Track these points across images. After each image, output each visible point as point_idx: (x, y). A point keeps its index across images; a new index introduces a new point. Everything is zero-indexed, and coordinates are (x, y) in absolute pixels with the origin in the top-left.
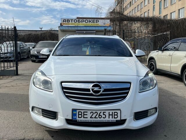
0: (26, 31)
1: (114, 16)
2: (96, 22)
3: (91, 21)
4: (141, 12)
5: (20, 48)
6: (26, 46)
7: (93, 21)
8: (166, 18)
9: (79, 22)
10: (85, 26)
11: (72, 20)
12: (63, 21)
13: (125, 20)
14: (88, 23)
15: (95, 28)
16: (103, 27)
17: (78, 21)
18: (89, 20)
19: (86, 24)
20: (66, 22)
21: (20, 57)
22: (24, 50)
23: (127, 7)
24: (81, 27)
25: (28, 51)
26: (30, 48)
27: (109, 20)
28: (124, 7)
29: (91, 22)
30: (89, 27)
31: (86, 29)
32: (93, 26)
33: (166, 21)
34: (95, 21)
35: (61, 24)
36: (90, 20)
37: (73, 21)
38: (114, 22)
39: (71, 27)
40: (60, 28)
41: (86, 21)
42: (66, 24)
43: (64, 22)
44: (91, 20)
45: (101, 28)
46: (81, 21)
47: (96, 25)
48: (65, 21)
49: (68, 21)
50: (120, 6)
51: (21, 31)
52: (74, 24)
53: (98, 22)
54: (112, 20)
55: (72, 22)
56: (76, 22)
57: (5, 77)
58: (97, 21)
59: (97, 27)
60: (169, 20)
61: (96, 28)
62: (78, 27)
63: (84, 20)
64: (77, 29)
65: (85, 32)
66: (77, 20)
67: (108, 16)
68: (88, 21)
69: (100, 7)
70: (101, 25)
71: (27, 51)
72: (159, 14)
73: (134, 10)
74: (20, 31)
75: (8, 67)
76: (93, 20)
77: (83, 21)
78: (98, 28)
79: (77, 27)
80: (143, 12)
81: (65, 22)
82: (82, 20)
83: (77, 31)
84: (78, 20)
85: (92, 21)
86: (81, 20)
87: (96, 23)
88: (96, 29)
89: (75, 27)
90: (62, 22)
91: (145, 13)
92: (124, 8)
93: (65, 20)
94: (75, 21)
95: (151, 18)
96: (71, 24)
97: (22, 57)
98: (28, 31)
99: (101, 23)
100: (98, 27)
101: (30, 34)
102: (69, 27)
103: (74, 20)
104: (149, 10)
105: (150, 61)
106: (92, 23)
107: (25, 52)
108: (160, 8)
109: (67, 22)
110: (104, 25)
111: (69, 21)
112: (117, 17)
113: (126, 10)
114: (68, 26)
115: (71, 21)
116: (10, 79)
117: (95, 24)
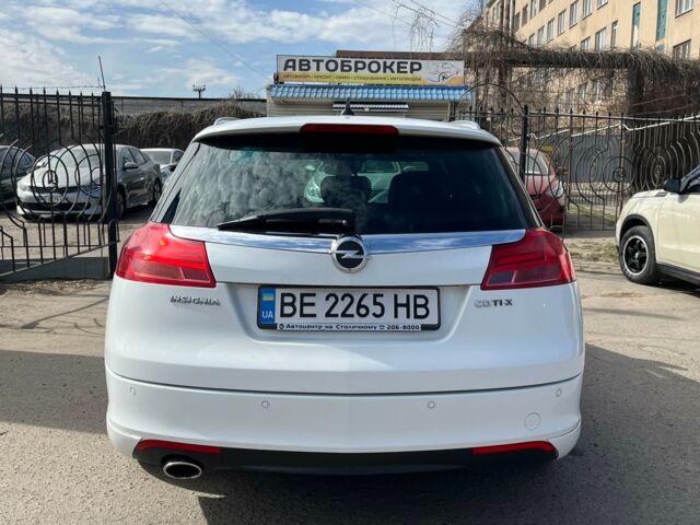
0: (144, 101)
1: (482, 48)
2: (412, 70)
3: (390, 67)
4: (583, 29)
5: (124, 169)
6: (146, 159)
7: (399, 67)
8: (684, 52)
9: (346, 68)
10: (370, 87)
11: (318, 62)
12: (286, 67)
13: (524, 63)
14: (381, 73)
15: (406, 91)
16: (438, 88)
17: (343, 66)
18: (385, 63)
19: (372, 78)
20: (294, 69)
21: (124, 203)
22: (137, 176)
23: (529, 9)
24: (353, 88)
25: (154, 179)
26: (162, 167)
27: (461, 64)
28: (519, 9)
29: (393, 72)
30: (383, 91)
31: (371, 96)
32: (397, 87)
33: (687, 67)
34: (408, 66)
35: (277, 78)
36: (389, 62)
37: (322, 65)
38: (481, 71)
39: (313, 87)
40: (273, 94)
41: (374, 67)
42: (296, 76)
43: (290, 70)
44: (393, 63)
45: (429, 91)
46: (352, 64)
47: (410, 83)
48: (291, 64)
49: (304, 64)
50: (502, 7)
51: (125, 101)
52: (326, 77)
53: (420, 69)
54: (472, 62)
55: (318, 69)
56: (334, 70)
57: (69, 287)
58: (416, 66)
59: (415, 89)
60: (695, 62)
61: (411, 91)
62: (340, 87)
63: (364, 63)
64: (336, 96)
65: (367, 110)
66: (339, 60)
67: (459, 47)
68: (379, 64)
69: (429, 14)
70: (429, 83)
71: (149, 180)
72: (657, 39)
73: (555, 23)
74: (120, 102)
75: (78, 246)
76: (399, 63)
77: (360, 65)
78: (417, 91)
79: (338, 90)
80: (591, 32)
81: (294, 67)
82: (356, 63)
83: (336, 103)
84: (342, 62)
85: (395, 67)
86: (353, 60)
87: (409, 75)
88: (412, 96)
89: (330, 87)
90: (281, 71)
91: (598, 33)
92: (518, 14)
93: (294, 61)
94: (332, 66)
95: (625, 56)
96: (317, 77)
97: (132, 205)
98: (150, 101)
99: (429, 72)
100: (420, 88)
101: (160, 115)
102: (307, 87)
103: (326, 60)
104: (615, 23)
105: (629, 232)
106: (396, 75)
107: (140, 185)
108: (661, 16)
109: (301, 69)
110: (442, 83)
111: (308, 65)
112: (493, 53)
113: (525, 22)
114: (302, 86)
115: (313, 65)
116: (89, 292)
117: (407, 77)
